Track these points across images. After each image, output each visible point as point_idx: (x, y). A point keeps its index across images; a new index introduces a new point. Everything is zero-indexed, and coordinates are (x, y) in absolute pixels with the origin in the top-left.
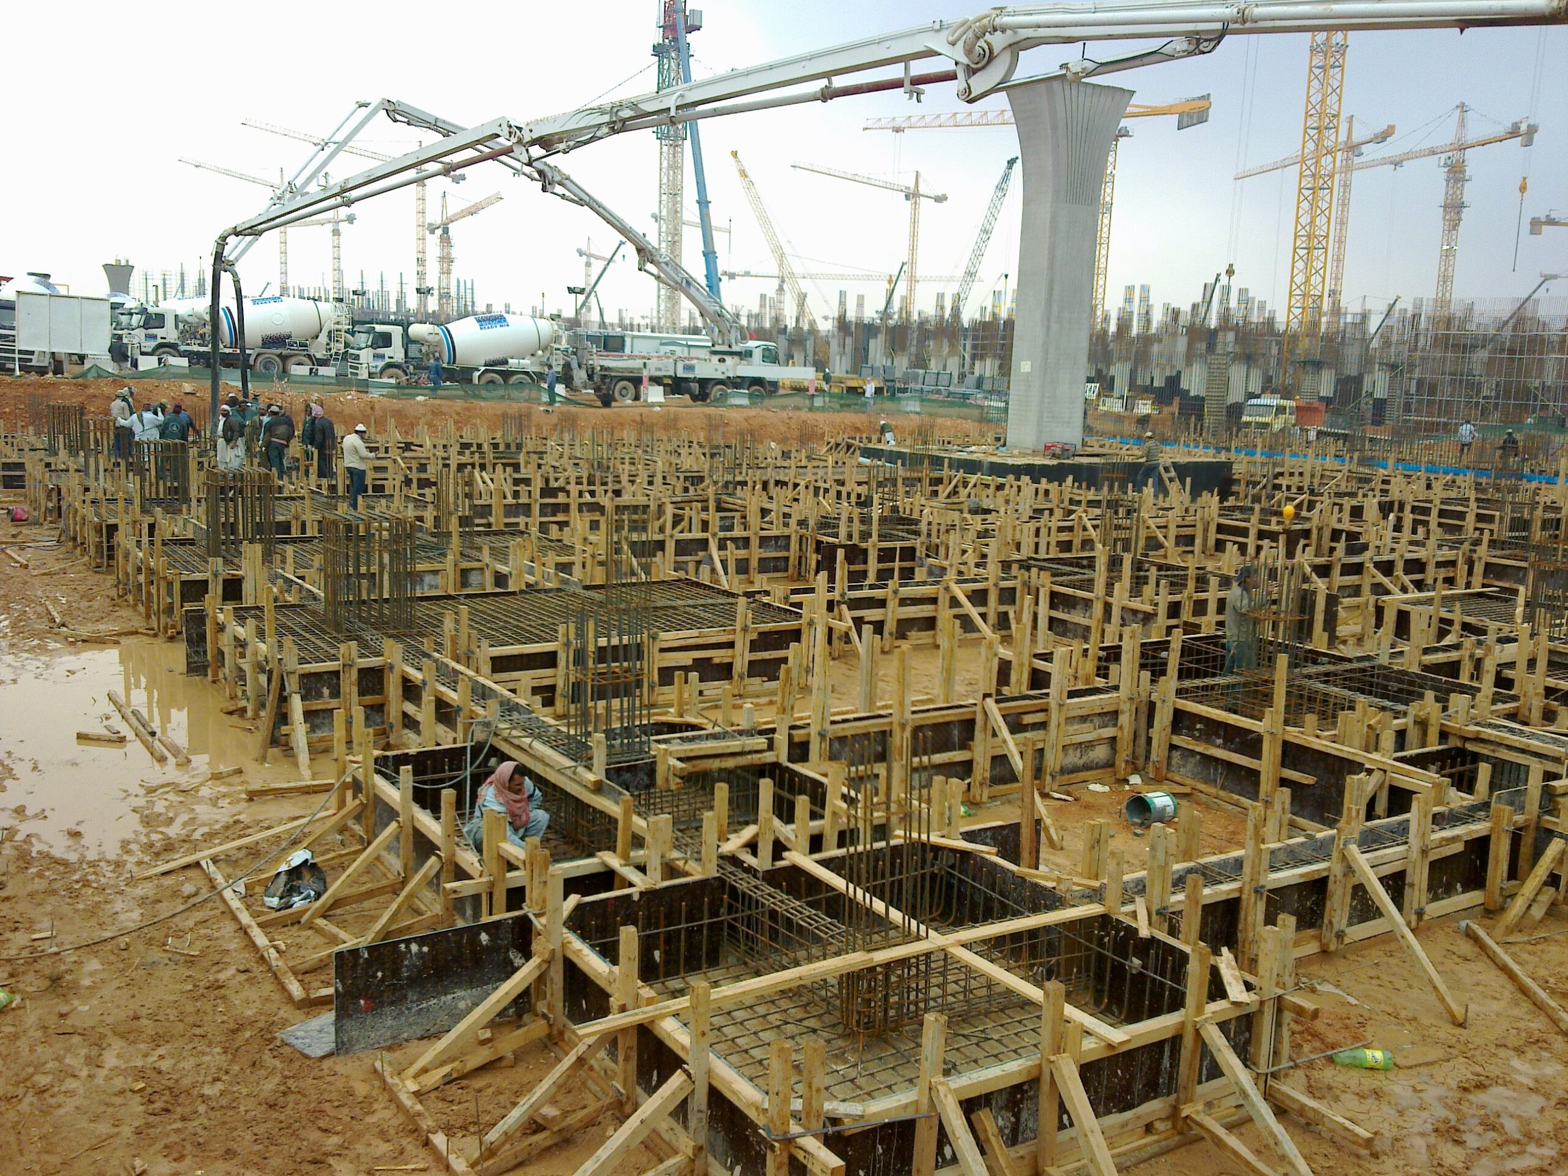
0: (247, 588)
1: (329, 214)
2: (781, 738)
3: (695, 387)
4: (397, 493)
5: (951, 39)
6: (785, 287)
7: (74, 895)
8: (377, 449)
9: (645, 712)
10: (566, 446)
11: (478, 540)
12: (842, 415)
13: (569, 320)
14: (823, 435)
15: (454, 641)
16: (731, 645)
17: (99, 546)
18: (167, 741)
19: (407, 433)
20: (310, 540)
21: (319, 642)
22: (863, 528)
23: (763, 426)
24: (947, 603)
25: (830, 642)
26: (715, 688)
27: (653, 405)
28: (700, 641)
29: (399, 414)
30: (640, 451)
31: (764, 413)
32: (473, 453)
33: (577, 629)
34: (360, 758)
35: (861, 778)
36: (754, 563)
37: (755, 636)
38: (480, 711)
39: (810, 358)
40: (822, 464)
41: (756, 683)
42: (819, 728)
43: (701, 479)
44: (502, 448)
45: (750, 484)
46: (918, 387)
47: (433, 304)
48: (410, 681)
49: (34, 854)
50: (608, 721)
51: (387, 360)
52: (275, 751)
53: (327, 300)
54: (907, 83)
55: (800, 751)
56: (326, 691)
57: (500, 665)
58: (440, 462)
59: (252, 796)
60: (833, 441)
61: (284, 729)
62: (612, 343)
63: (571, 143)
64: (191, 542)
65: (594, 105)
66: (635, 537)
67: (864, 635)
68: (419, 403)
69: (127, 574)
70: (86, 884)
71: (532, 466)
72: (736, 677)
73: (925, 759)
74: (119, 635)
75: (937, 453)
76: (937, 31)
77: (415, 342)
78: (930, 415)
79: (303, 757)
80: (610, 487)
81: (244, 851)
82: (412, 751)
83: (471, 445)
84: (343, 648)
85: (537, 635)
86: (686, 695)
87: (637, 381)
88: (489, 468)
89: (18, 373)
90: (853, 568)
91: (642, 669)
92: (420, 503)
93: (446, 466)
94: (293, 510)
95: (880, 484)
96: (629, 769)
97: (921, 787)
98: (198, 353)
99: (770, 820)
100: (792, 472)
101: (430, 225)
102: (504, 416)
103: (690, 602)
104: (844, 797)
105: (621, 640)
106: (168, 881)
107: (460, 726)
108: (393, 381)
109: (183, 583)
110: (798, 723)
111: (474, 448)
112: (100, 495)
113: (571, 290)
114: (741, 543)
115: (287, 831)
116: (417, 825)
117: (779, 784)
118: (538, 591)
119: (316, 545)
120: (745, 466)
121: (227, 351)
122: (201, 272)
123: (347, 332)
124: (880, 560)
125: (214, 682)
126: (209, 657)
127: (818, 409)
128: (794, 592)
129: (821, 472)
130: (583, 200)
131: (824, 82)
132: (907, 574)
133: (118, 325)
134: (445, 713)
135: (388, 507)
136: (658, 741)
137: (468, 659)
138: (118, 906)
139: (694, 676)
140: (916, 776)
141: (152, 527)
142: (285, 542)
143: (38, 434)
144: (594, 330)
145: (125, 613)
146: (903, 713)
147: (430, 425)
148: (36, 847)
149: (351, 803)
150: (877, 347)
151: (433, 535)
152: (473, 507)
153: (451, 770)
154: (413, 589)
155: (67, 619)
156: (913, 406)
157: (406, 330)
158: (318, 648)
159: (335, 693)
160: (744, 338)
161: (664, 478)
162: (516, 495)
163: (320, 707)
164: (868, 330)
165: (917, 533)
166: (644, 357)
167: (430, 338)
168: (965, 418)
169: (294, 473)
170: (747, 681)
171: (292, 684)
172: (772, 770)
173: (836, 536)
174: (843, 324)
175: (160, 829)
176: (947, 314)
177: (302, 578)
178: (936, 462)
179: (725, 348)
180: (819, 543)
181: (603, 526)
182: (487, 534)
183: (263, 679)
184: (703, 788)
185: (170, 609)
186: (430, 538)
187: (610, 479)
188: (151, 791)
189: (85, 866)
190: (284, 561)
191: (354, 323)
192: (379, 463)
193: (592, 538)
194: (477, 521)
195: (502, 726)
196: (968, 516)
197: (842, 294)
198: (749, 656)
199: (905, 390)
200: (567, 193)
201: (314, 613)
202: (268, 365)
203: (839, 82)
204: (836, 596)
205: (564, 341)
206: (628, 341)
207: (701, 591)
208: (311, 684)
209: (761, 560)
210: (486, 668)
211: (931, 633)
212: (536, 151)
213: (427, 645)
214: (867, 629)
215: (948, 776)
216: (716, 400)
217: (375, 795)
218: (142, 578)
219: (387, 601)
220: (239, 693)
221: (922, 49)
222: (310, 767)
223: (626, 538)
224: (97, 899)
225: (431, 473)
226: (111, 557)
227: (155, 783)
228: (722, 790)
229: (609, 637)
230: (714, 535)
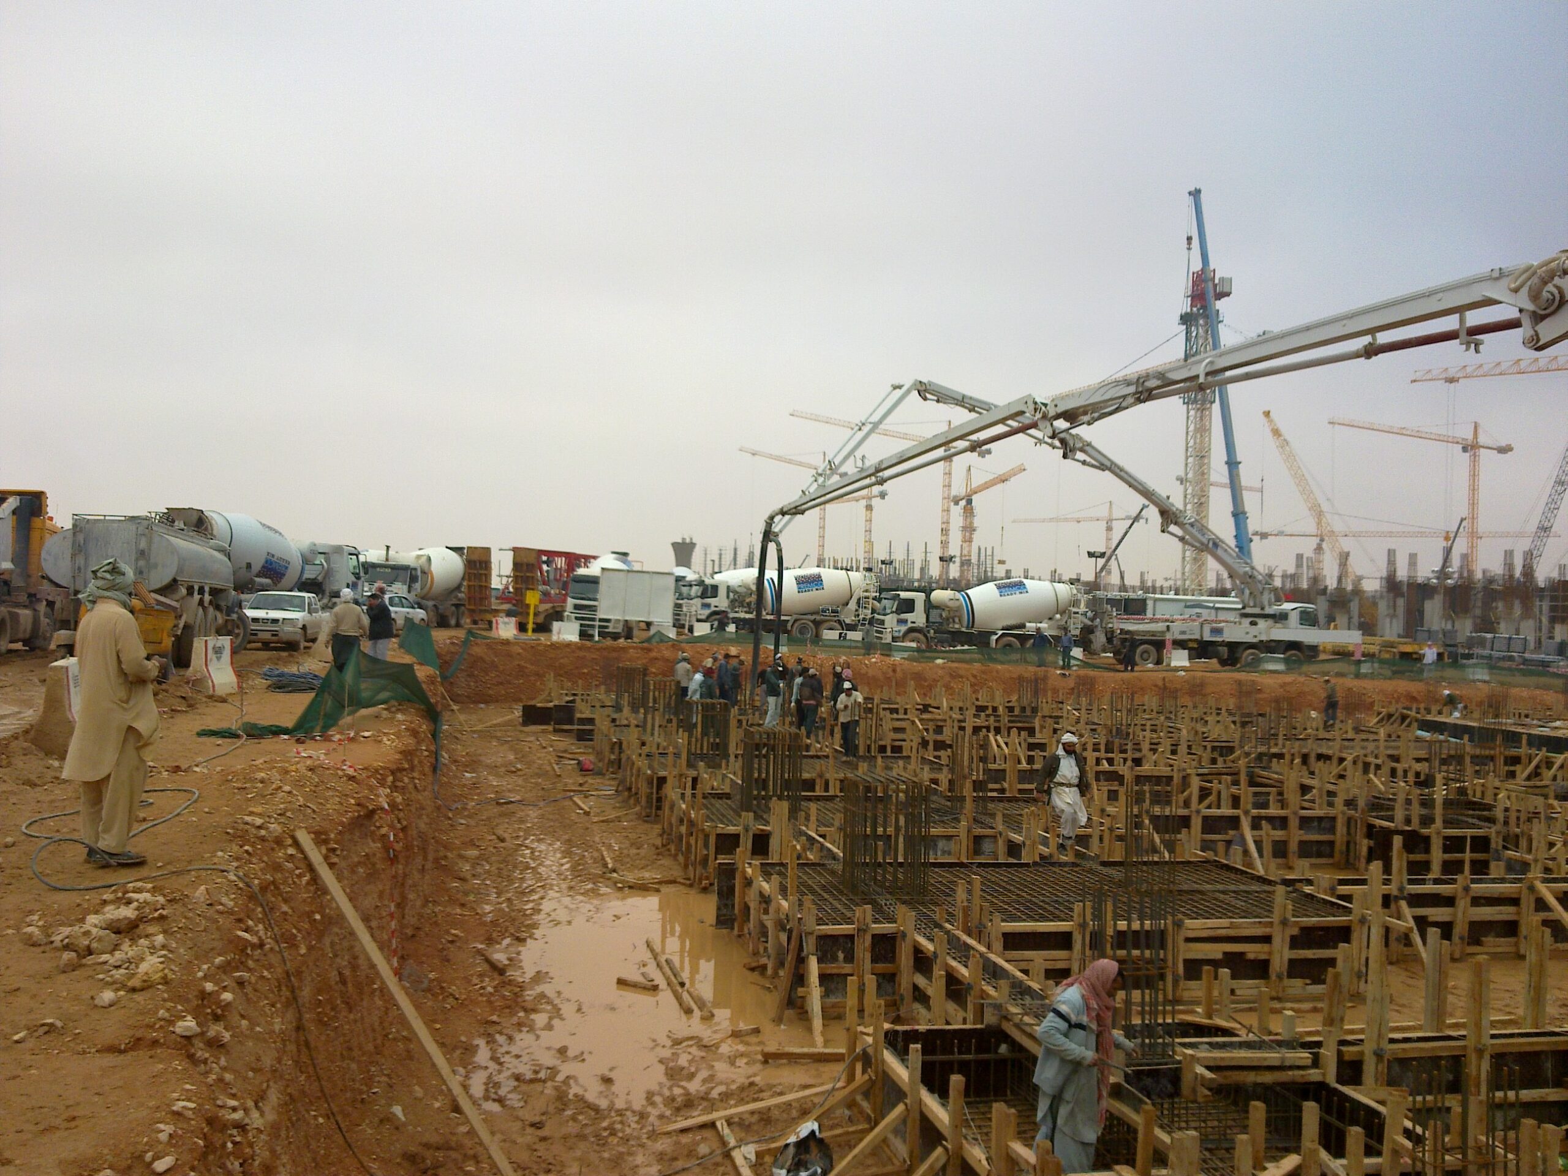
0: (774, 843)
1: (864, 492)
2: (1329, 1054)
3: (1224, 651)
4: (914, 754)
5: (1513, 286)
6: (1324, 545)
7: (601, 1142)
8: (896, 711)
9: (1169, 1008)
10: (1083, 711)
11: (990, 806)
12: (1394, 682)
13: (1087, 584)
14: (1372, 704)
15: (966, 911)
16: (1267, 939)
17: (649, 797)
18: (695, 993)
19: (925, 695)
20: (831, 798)
21: (835, 903)
22: (1424, 812)
23: (1301, 694)
24: (1533, 906)
25: (1387, 945)
26: (1248, 987)
27: (1177, 669)
28: (1232, 933)
29: (918, 677)
30: (1162, 718)
31: (1302, 679)
32: (988, 716)
33: (1093, 908)
34: (870, 1030)
35: (1429, 1110)
36: (1293, 846)
37: (1295, 931)
38: (991, 991)
39: (1355, 620)
40: (1372, 737)
41: (1296, 986)
42: (1374, 1046)
43: (1231, 750)
44: (1017, 712)
45: (1288, 757)
46: (1486, 652)
47: (954, 571)
48: (922, 952)
49: (571, 1097)
50: (1128, 1015)
51: (910, 625)
52: (789, 1013)
53: (857, 570)
54: (1463, 334)
55: (1351, 1071)
56: (841, 956)
57: (1013, 941)
58: (956, 724)
59: (768, 1058)
60: (1384, 711)
61: (801, 991)
62: (1134, 607)
63: (1096, 415)
64: (727, 796)
65: (1120, 376)
66: (1157, 810)
67: (1429, 940)
68: (938, 666)
69: (671, 825)
70: (613, 1133)
71: (1047, 732)
72: (1273, 977)
73: (1511, 1095)
74: (660, 883)
75: (1512, 729)
76: (1497, 279)
77: (937, 607)
78: (1502, 684)
79: (817, 1023)
80: (1129, 755)
81: (755, 1118)
82: (922, 1028)
83: (987, 707)
84: (858, 912)
85: (1052, 913)
86: (1216, 993)
87: (1159, 645)
88: (1004, 732)
89: (597, 638)
90: (1412, 857)
91: (1164, 960)
92: (936, 767)
93: (962, 728)
94: (818, 768)
95: (1444, 762)
96: (1151, 1073)
97: (1506, 1129)
98: (744, 620)
99: (1316, 1151)
100: (1337, 745)
101: (955, 497)
102: (1021, 679)
103: (1220, 887)
104: (1408, 1134)
105: (1142, 925)
106: (685, 1139)
107: (970, 1006)
108: (914, 645)
109: (718, 835)
110: (1350, 1038)
111: (990, 711)
112: (654, 750)
113: (1091, 555)
114: (1278, 823)
115: (798, 1100)
116: (924, 1110)
117: (1326, 1109)
118: (1053, 864)
119: (839, 804)
120: (1281, 737)
121: (769, 617)
122: (752, 546)
123: (874, 599)
124: (1446, 849)
125: (739, 936)
126: (736, 911)
127: (1365, 676)
128: (1342, 882)
129: (1371, 746)
130: (1106, 465)
131: (1366, 340)
132: (1480, 868)
133: (681, 597)
134: (956, 989)
135: (905, 768)
136: (1184, 1045)
137: (979, 933)
138: (639, 1159)
139: (1225, 972)
140: (1499, 1115)
141: (695, 780)
142: (809, 799)
143: (608, 691)
144: (1115, 594)
145: (666, 862)
146: (1480, 1036)
147: (948, 687)
148: (574, 1090)
149: (860, 1078)
150: (1433, 611)
151: (949, 799)
152: (987, 771)
153: (960, 1053)
154: (926, 854)
155: (618, 865)
156: (1482, 674)
157: (928, 596)
158: (835, 909)
159: (850, 958)
160: (1278, 600)
161: (1189, 747)
162: (1030, 760)
163: (835, 971)
164: (1422, 591)
165: (1492, 820)
166: (1167, 620)
167: (951, 604)
168: (1546, 688)
169: (820, 733)
170: (1287, 982)
171: (810, 945)
172: (1318, 1091)
173: (1391, 819)
174: (1392, 584)
175: (683, 1083)
176: (1518, 572)
177: (823, 836)
178: (1512, 738)
179: (1257, 611)
180: (1371, 827)
181: (1122, 798)
182: (1000, 800)
183: (784, 937)
184: (1235, 1103)
185: (705, 861)
186: (943, 802)
187: (1129, 747)
188: (677, 1042)
189: (613, 1114)
190: (807, 818)
191: (881, 590)
192: (898, 724)
193: (1110, 809)
194: (991, 786)
195: (1014, 1010)
196: (1555, 803)
197: (1391, 553)
198: (1288, 954)
199: (1469, 656)
200: (1088, 459)
201: (833, 873)
202: (803, 630)
203: (1383, 338)
204: (1392, 889)
205: (1082, 605)
206: (1150, 604)
207: (1233, 876)
208: (828, 946)
209: (1302, 843)
210: (998, 945)
211: (1512, 940)
212: (1061, 424)
213: (938, 915)
214: (1433, 933)
215: (1541, 1121)
216: (1248, 665)
217: (884, 1072)
218: (683, 829)
219: (901, 865)
220: (761, 950)
221: (1480, 299)
222: (823, 1033)
223: (1147, 812)
224: (621, 1149)
225: (947, 736)
226: (659, 808)
227: (679, 1035)
228: (1258, 1110)
229: (1129, 920)
230: (1246, 813)
